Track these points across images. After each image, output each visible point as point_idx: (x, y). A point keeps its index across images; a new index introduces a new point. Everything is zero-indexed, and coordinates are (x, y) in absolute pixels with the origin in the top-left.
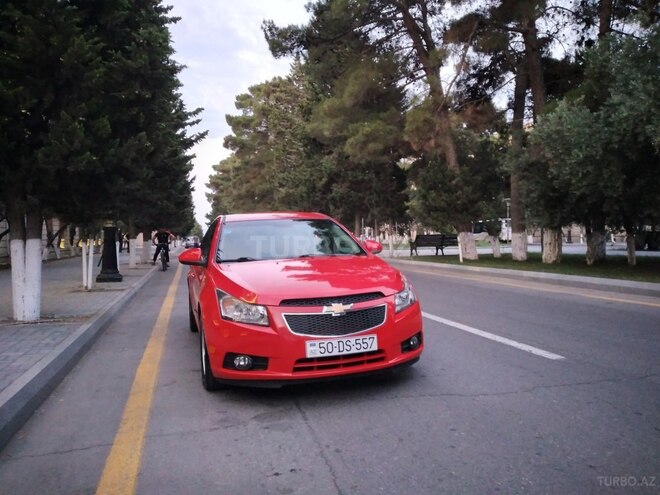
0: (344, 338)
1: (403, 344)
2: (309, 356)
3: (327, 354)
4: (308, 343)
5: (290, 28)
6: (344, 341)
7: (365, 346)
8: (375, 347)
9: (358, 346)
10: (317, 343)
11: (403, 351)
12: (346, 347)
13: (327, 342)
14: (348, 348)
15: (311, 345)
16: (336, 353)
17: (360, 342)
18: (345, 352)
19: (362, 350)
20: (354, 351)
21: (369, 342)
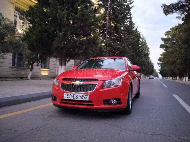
0: (75, 93)
1: (104, 101)
2: (64, 98)
3: (69, 99)
4: (64, 94)
5: (171, 4)
6: (76, 95)
7: (83, 98)
8: (87, 99)
9: (81, 98)
10: (67, 94)
11: (104, 104)
12: (76, 97)
13: (70, 94)
14: (77, 98)
15: (65, 94)
16: (72, 99)
17: (82, 96)
18: (75, 99)
19: (82, 99)
20: (79, 99)
21: (85, 97)
